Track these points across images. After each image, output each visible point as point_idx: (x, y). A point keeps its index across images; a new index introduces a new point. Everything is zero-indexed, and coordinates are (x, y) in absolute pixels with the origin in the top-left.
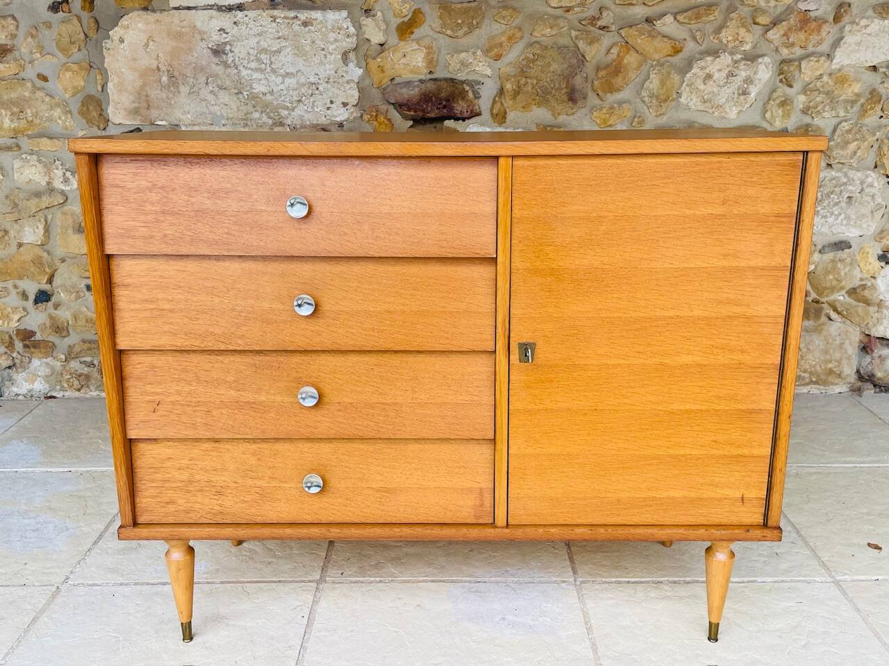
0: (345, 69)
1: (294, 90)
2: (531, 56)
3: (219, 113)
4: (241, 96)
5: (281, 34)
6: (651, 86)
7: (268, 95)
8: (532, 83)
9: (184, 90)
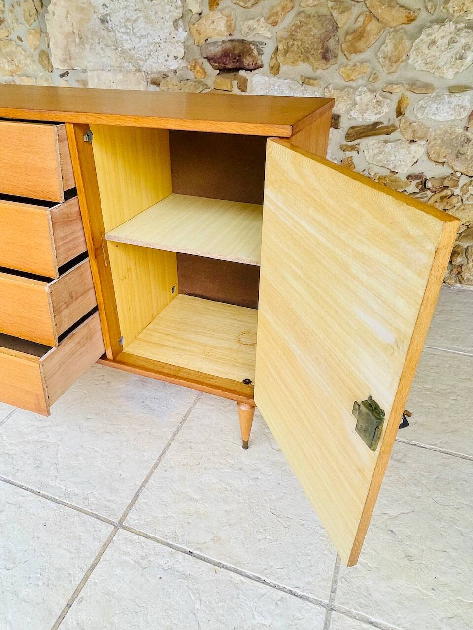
0: (176, 32)
1: (147, 47)
2: (298, 23)
3: (106, 63)
4: (117, 51)
5: (137, 7)
6: (386, 49)
7: (132, 50)
8: (297, 45)
9: (87, 47)
